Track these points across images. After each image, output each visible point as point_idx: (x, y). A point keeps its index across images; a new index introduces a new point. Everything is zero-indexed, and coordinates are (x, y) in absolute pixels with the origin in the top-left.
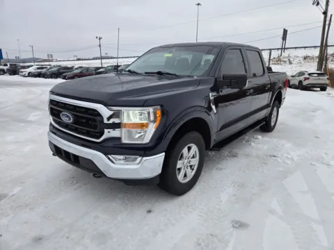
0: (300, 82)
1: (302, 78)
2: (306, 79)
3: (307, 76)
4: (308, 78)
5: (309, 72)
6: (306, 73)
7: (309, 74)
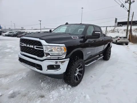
0: (116, 41)
1: (117, 39)
2: (118, 39)
3: (119, 38)
4: (119, 39)
5: (120, 36)
6: (119, 37)
7: (120, 37)
